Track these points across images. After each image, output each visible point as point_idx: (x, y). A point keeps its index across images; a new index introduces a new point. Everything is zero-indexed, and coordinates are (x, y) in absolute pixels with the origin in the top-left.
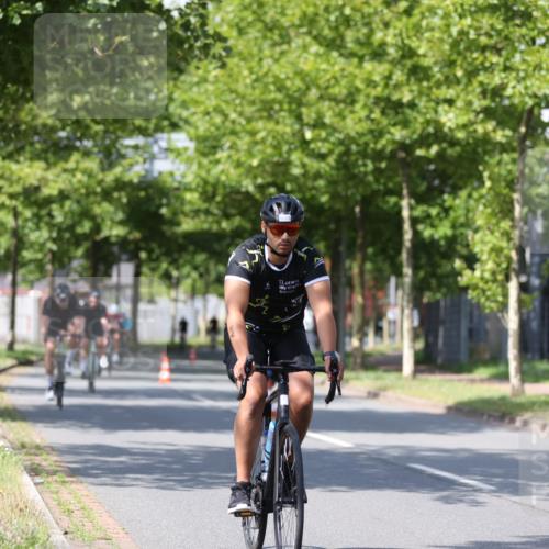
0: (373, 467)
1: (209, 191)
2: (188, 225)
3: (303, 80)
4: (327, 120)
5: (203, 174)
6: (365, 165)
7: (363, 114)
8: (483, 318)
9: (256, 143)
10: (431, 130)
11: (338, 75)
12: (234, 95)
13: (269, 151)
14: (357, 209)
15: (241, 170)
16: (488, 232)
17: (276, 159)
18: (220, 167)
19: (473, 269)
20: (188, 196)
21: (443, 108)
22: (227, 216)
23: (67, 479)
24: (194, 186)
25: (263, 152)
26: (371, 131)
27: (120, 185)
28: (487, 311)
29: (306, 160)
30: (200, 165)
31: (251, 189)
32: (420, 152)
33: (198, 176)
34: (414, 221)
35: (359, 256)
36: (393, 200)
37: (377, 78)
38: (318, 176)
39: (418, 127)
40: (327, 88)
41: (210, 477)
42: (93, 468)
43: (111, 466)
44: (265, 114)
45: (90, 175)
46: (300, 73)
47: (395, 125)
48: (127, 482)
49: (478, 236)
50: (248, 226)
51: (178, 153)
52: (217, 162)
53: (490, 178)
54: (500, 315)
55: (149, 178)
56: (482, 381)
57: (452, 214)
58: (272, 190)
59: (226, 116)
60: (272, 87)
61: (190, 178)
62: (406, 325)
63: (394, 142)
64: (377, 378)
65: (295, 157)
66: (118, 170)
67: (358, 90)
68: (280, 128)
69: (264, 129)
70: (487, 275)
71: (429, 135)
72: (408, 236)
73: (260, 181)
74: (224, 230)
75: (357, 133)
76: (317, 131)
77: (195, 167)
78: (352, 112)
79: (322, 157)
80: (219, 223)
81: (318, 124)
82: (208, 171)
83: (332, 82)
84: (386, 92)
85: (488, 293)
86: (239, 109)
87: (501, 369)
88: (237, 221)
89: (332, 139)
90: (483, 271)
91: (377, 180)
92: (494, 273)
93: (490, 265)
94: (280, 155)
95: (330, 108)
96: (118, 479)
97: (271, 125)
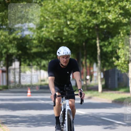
0: (91, 119)
1: (40, 40)
2: (34, 50)
3: (66, 7)
4: (74, 18)
5: (38, 35)
6: (85, 31)
7: (84, 16)
8: (122, 75)
9: (53, 25)
10: (104, 20)
11: (77, 5)
12: (47, 11)
13: (57, 28)
14: (84, 44)
15: (49, 34)
16: (122, 50)
17: (59, 30)
18: (43, 33)
19: (118, 60)
20: (34, 42)
21: (107, 14)
22: (46, 47)
23: (1, 125)
24: (36, 39)
25: (55, 28)
26: (87, 21)
27: (15, 39)
28: (123, 72)
29: (68, 30)
30: (37, 33)
31: (53, 39)
32: (101, 27)
33: (37, 36)
34: (101, 47)
35: (85, 58)
36: (94, 41)
37: (88, 5)
38: (72, 35)
39: (100, 20)
40: (74, 9)
41: (43, 123)
42: (9, 122)
43: (14, 121)
44: (56, 17)
45: (6, 36)
46: (65, 5)
47: (94, 19)
48: (19, 125)
49: (120, 51)
50: (52, 50)
51: (31, 29)
52: (42, 31)
53: (123, 33)
54: (126, 73)
55: (23, 37)
56: (122, 93)
57: (112, 44)
58: (59, 39)
59: (44, 18)
60: (58, 9)
61: (34, 36)
62: (99, 77)
63: (93, 24)
64: (91, 93)
65: (65, 29)
66: (14, 35)
67: (83, 9)
68: (60, 21)
69: (56, 21)
70: (123, 62)
71: (104, 21)
72: (99, 51)
73: (55, 36)
74: (45, 51)
75: (83, 22)
76: (71, 22)
77: (36, 33)
78: (81, 15)
79: (73, 29)
80: (44, 49)
81: (71, 19)
82: (40, 34)
83: (75, 7)
84: (91, 9)
85: (123, 67)
86: (48, 15)
87: (127, 89)
88: (49, 48)
89: (75, 24)
90: (121, 61)
91: (89, 35)
92: (125, 61)
93: (123, 59)
94: (60, 29)
95: (75, 15)
96: (16, 125)
97: (57, 20)
